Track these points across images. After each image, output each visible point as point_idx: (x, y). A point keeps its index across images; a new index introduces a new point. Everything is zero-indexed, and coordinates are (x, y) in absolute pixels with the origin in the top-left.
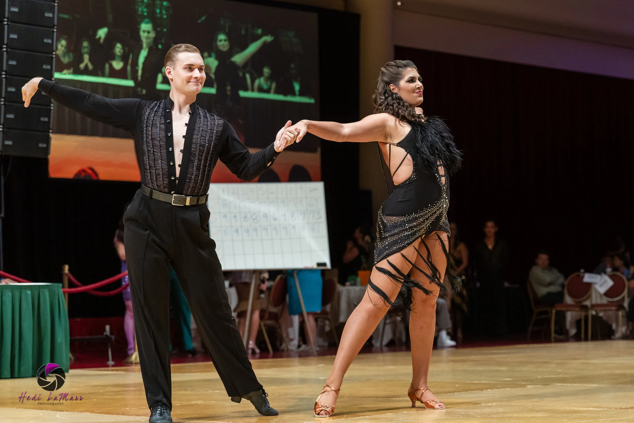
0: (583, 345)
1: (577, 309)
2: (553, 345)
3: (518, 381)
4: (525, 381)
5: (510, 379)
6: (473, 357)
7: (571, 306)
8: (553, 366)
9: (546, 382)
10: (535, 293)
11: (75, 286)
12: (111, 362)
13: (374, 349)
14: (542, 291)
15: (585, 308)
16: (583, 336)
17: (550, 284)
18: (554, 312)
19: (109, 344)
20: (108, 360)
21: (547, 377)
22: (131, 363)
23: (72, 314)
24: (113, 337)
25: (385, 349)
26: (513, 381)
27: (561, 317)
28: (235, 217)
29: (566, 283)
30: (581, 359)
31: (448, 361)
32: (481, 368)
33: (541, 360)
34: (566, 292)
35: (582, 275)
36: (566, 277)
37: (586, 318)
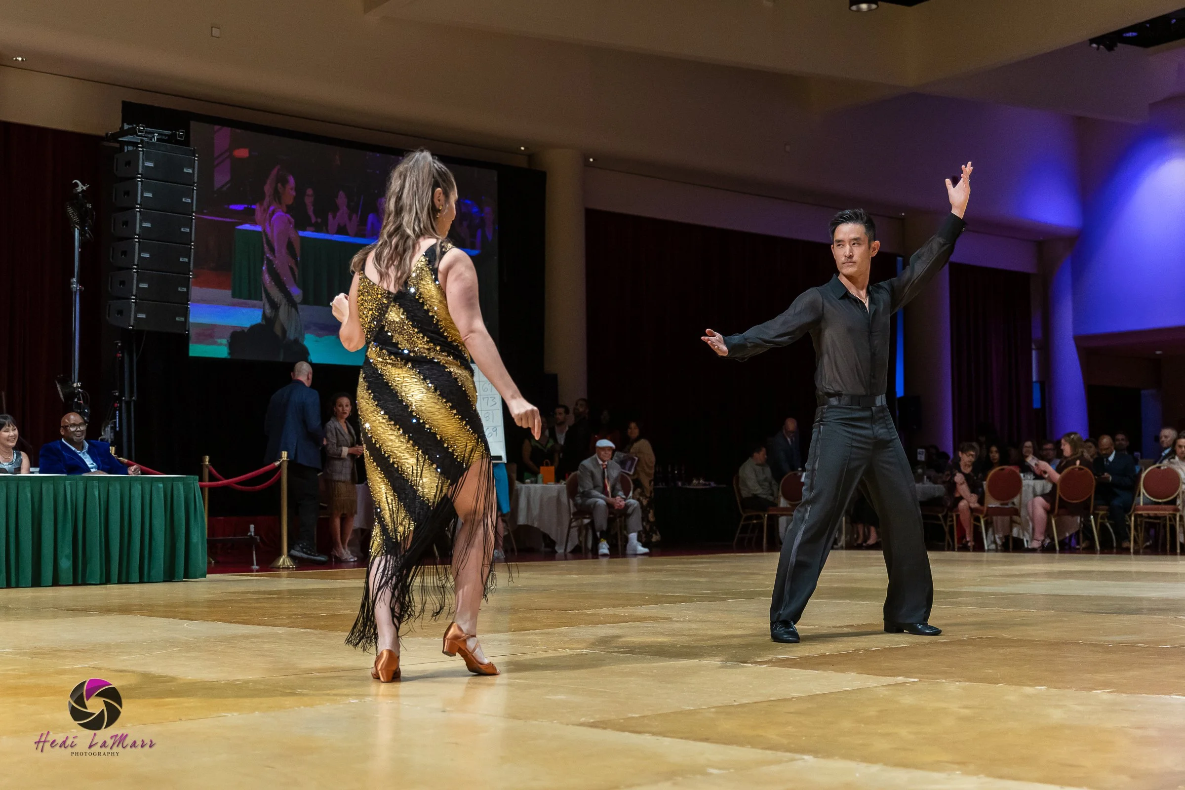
3: (717, 593)
4: (726, 594)
5: (709, 592)
6: (670, 567)
8: (761, 577)
9: (749, 596)
11: (217, 480)
12: (255, 567)
13: (557, 555)
19: (254, 546)
20: (253, 564)
22: (278, 568)
24: (258, 539)
25: (569, 555)
26: (713, 594)
29: (781, 482)
31: (639, 571)
32: (677, 579)
33: (747, 571)
34: (780, 493)
35: (799, 474)
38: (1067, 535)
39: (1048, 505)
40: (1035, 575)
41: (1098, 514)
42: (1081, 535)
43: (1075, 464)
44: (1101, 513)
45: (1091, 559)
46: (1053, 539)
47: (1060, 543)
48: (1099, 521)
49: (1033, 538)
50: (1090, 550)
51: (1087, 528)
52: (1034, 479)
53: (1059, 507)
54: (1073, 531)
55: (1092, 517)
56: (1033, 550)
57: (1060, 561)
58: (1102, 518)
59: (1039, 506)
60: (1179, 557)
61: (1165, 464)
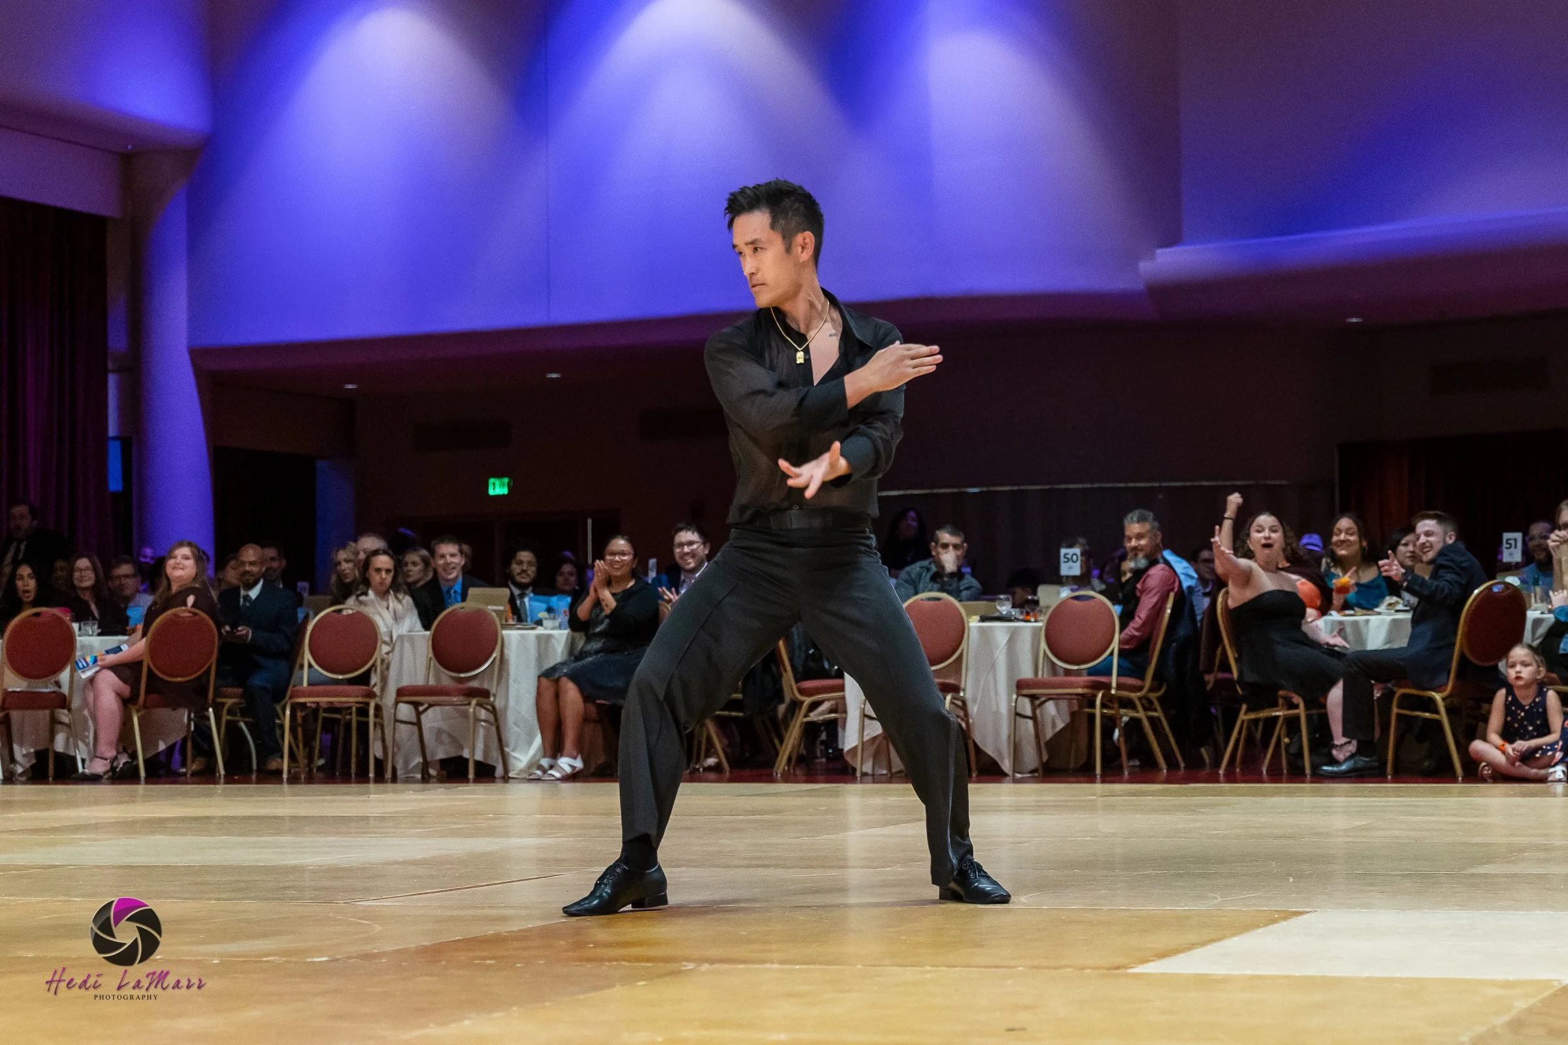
38: (162, 746)
39: (126, 690)
40: (96, 827)
41: (223, 704)
42: (189, 744)
43: (185, 604)
44: (229, 702)
45: (210, 795)
46: (134, 756)
47: (145, 761)
48: (225, 717)
49: (94, 755)
50: (207, 775)
51: (202, 733)
52: (99, 635)
53: (147, 693)
54: (176, 738)
55: (211, 710)
56: (94, 779)
57: (146, 798)
58: (230, 712)
59: (109, 687)
60: (372, 786)
61: (350, 606)
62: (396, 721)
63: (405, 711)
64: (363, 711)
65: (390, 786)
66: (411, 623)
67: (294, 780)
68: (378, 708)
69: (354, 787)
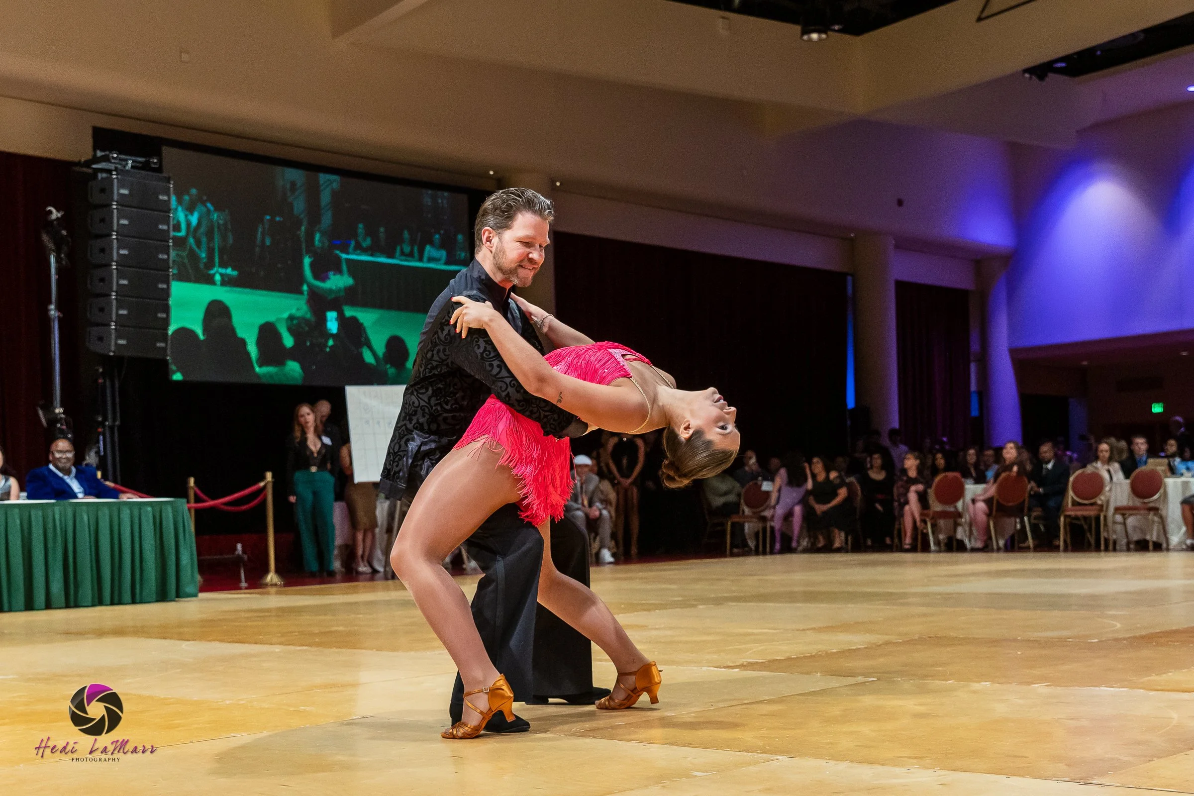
0: (761, 559)
1: (754, 520)
2: (729, 559)
3: (688, 600)
4: (696, 600)
5: (680, 599)
6: (641, 574)
7: (748, 517)
9: (719, 601)
10: (709, 505)
11: (203, 501)
12: (244, 585)
14: (718, 501)
15: (764, 519)
16: (761, 548)
17: (726, 494)
18: (729, 523)
19: (242, 565)
20: (241, 582)
21: (720, 595)
22: (266, 585)
23: (199, 531)
24: (245, 557)
27: (738, 528)
28: (378, 423)
29: (743, 491)
30: (758, 575)
32: (649, 587)
33: (714, 577)
34: (742, 501)
35: (759, 483)
36: (743, 486)
37: (764, 529)
39: (989, 510)
40: (976, 574)
43: (1012, 470)
45: (1028, 558)
50: (1025, 549)
58: (1035, 518)
59: (980, 510)
60: (1103, 554)
61: (1089, 469)
62: (1115, 523)
63: (1119, 518)
64: (1098, 518)
65: (1111, 554)
66: (1119, 476)
67: (1066, 550)
68: (1105, 517)
69: (1094, 554)
